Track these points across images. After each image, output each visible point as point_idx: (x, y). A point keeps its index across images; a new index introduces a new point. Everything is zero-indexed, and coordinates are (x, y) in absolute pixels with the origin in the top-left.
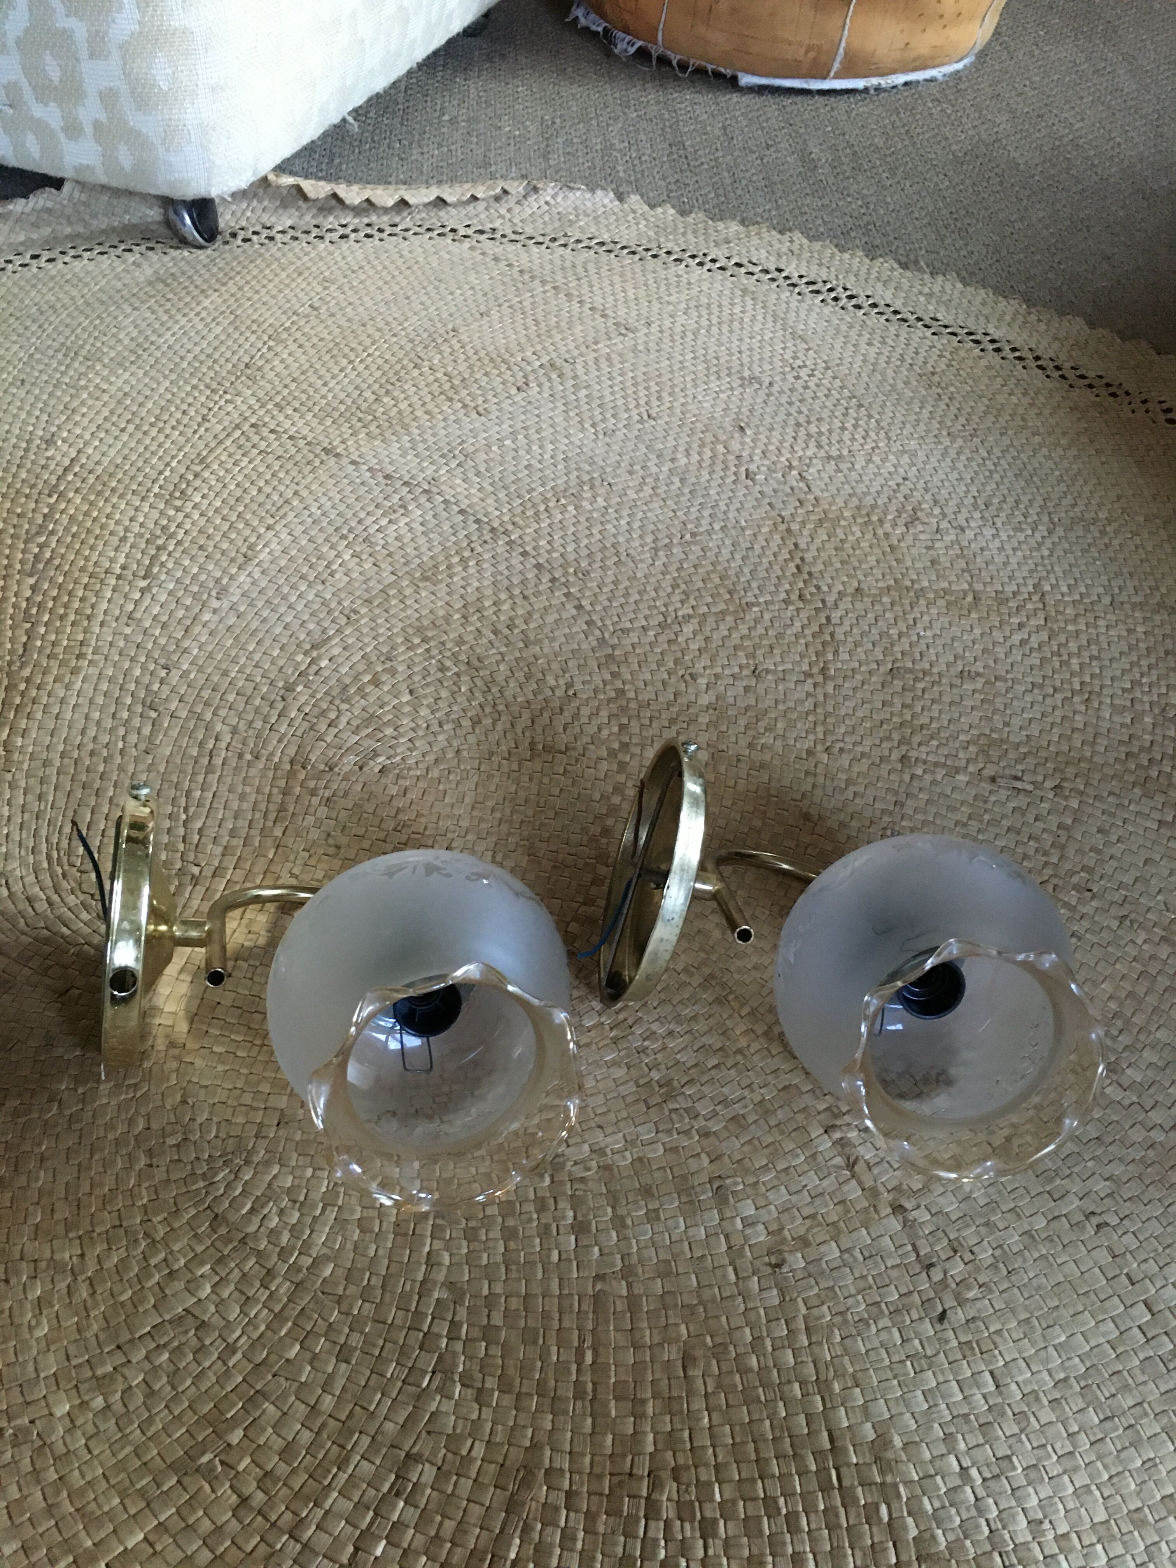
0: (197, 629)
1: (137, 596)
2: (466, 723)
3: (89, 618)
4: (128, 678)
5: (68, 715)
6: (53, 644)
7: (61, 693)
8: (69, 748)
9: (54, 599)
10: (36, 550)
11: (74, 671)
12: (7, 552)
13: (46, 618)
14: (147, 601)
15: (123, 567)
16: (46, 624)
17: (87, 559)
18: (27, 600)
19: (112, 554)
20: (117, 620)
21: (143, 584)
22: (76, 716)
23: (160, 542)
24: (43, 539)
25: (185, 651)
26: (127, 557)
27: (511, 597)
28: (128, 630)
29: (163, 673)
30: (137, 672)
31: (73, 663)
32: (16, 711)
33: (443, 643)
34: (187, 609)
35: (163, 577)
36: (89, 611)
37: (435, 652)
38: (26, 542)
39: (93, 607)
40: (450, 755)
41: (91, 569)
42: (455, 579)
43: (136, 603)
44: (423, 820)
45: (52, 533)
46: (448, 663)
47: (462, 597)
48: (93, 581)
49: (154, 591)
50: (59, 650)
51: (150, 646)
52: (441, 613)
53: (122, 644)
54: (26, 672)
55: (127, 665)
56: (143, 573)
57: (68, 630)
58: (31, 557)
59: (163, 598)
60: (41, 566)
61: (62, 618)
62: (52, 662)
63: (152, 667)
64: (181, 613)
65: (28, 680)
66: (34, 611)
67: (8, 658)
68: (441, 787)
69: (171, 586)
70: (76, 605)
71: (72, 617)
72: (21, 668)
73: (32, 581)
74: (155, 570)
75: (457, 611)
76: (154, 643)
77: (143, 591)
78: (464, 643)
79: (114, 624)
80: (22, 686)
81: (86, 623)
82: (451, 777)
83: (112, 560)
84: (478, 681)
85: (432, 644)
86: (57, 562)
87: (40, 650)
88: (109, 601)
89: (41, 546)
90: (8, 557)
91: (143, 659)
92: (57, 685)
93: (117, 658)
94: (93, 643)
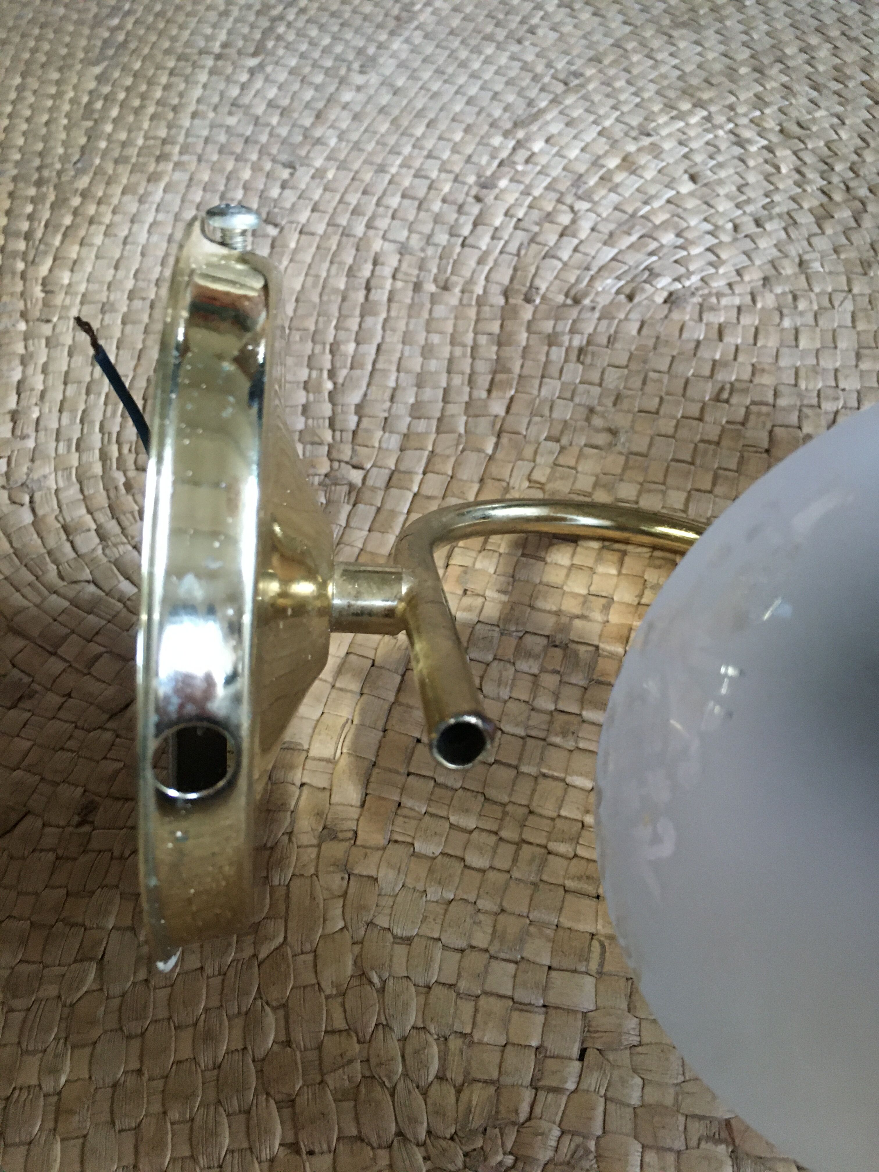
0: (333, 114)
1: (244, 77)
2: (806, 219)
3: (175, 109)
4: (233, 183)
5: (142, 237)
6: (124, 145)
7: (133, 207)
8: (141, 284)
9: (128, 89)
10: (106, 34)
11: (153, 178)
12: (67, 39)
13: (114, 112)
14: (258, 84)
15: (224, 46)
16: (115, 121)
17: (174, 39)
18: (91, 92)
19: (209, 31)
20: (215, 108)
21: (253, 62)
22: (155, 238)
23: (275, 12)
24: (116, 21)
25: (318, 141)
26: (230, 33)
27: (828, 39)
28: (232, 121)
29: (285, 174)
30: (246, 174)
31: (152, 168)
32: (65, 235)
33: (731, 108)
34: (318, 88)
35: (281, 52)
36: (175, 101)
37: (720, 119)
38: (93, 28)
39: (181, 95)
40: (789, 269)
41: (179, 51)
42: (728, 23)
43: (243, 87)
44: (767, 380)
45: (129, 13)
46: (747, 134)
47: (745, 44)
48: (182, 64)
49: (269, 69)
50: (133, 152)
51: (264, 138)
52: (718, 67)
53: (222, 138)
54: (83, 182)
55: (230, 165)
56: (252, 50)
57: (146, 125)
58: (99, 43)
59: (282, 76)
60: (111, 52)
61: (137, 112)
62: (120, 169)
63: (268, 166)
64: (308, 94)
65: (85, 194)
66: (99, 105)
67: (58, 166)
68: (787, 323)
69: (293, 62)
70: (158, 94)
71: (151, 109)
72: (75, 177)
73: (97, 70)
74: (270, 44)
75: (742, 63)
76: (271, 135)
77: (252, 72)
78: (767, 104)
79: (211, 115)
80: (76, 201)
81: (171, 115)
82: (802, 305)
83: (209, 39)
84: (809, 158)
85: (713, 109)
86: (132, 46)
87: (104, 154)
88: (205, 86)
89: (114, 30)
90: (67, 45)
91: (254, 157)
92: (127, 198)
93: (215, 157)
94: (181, 139)
